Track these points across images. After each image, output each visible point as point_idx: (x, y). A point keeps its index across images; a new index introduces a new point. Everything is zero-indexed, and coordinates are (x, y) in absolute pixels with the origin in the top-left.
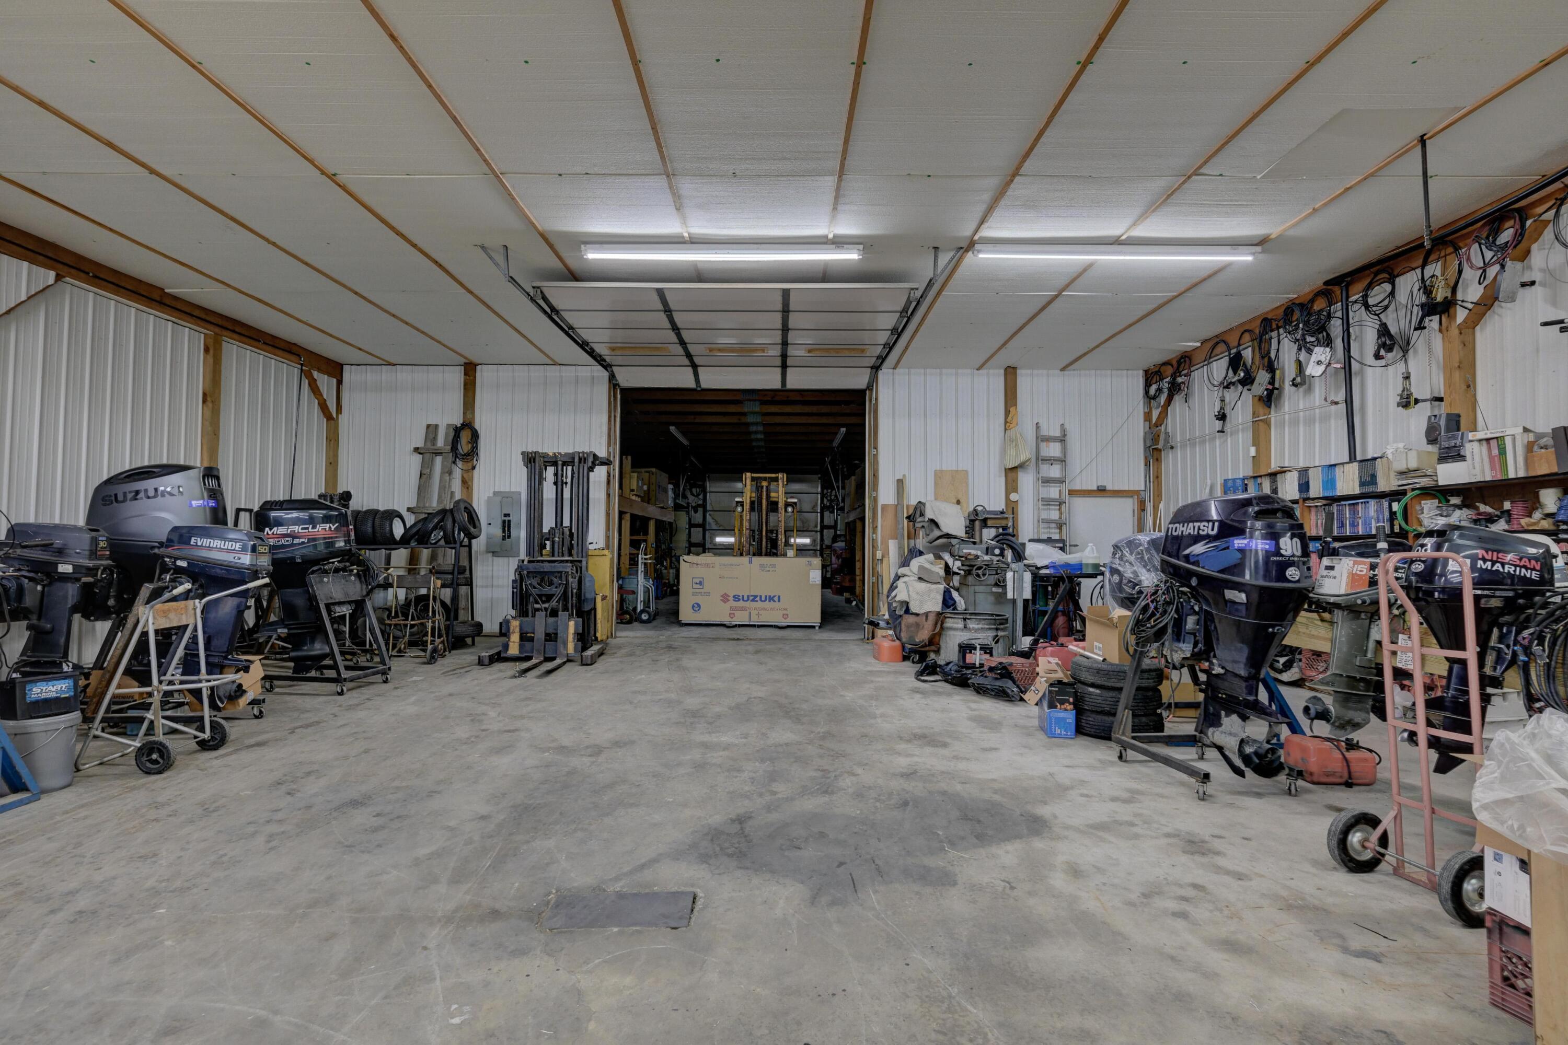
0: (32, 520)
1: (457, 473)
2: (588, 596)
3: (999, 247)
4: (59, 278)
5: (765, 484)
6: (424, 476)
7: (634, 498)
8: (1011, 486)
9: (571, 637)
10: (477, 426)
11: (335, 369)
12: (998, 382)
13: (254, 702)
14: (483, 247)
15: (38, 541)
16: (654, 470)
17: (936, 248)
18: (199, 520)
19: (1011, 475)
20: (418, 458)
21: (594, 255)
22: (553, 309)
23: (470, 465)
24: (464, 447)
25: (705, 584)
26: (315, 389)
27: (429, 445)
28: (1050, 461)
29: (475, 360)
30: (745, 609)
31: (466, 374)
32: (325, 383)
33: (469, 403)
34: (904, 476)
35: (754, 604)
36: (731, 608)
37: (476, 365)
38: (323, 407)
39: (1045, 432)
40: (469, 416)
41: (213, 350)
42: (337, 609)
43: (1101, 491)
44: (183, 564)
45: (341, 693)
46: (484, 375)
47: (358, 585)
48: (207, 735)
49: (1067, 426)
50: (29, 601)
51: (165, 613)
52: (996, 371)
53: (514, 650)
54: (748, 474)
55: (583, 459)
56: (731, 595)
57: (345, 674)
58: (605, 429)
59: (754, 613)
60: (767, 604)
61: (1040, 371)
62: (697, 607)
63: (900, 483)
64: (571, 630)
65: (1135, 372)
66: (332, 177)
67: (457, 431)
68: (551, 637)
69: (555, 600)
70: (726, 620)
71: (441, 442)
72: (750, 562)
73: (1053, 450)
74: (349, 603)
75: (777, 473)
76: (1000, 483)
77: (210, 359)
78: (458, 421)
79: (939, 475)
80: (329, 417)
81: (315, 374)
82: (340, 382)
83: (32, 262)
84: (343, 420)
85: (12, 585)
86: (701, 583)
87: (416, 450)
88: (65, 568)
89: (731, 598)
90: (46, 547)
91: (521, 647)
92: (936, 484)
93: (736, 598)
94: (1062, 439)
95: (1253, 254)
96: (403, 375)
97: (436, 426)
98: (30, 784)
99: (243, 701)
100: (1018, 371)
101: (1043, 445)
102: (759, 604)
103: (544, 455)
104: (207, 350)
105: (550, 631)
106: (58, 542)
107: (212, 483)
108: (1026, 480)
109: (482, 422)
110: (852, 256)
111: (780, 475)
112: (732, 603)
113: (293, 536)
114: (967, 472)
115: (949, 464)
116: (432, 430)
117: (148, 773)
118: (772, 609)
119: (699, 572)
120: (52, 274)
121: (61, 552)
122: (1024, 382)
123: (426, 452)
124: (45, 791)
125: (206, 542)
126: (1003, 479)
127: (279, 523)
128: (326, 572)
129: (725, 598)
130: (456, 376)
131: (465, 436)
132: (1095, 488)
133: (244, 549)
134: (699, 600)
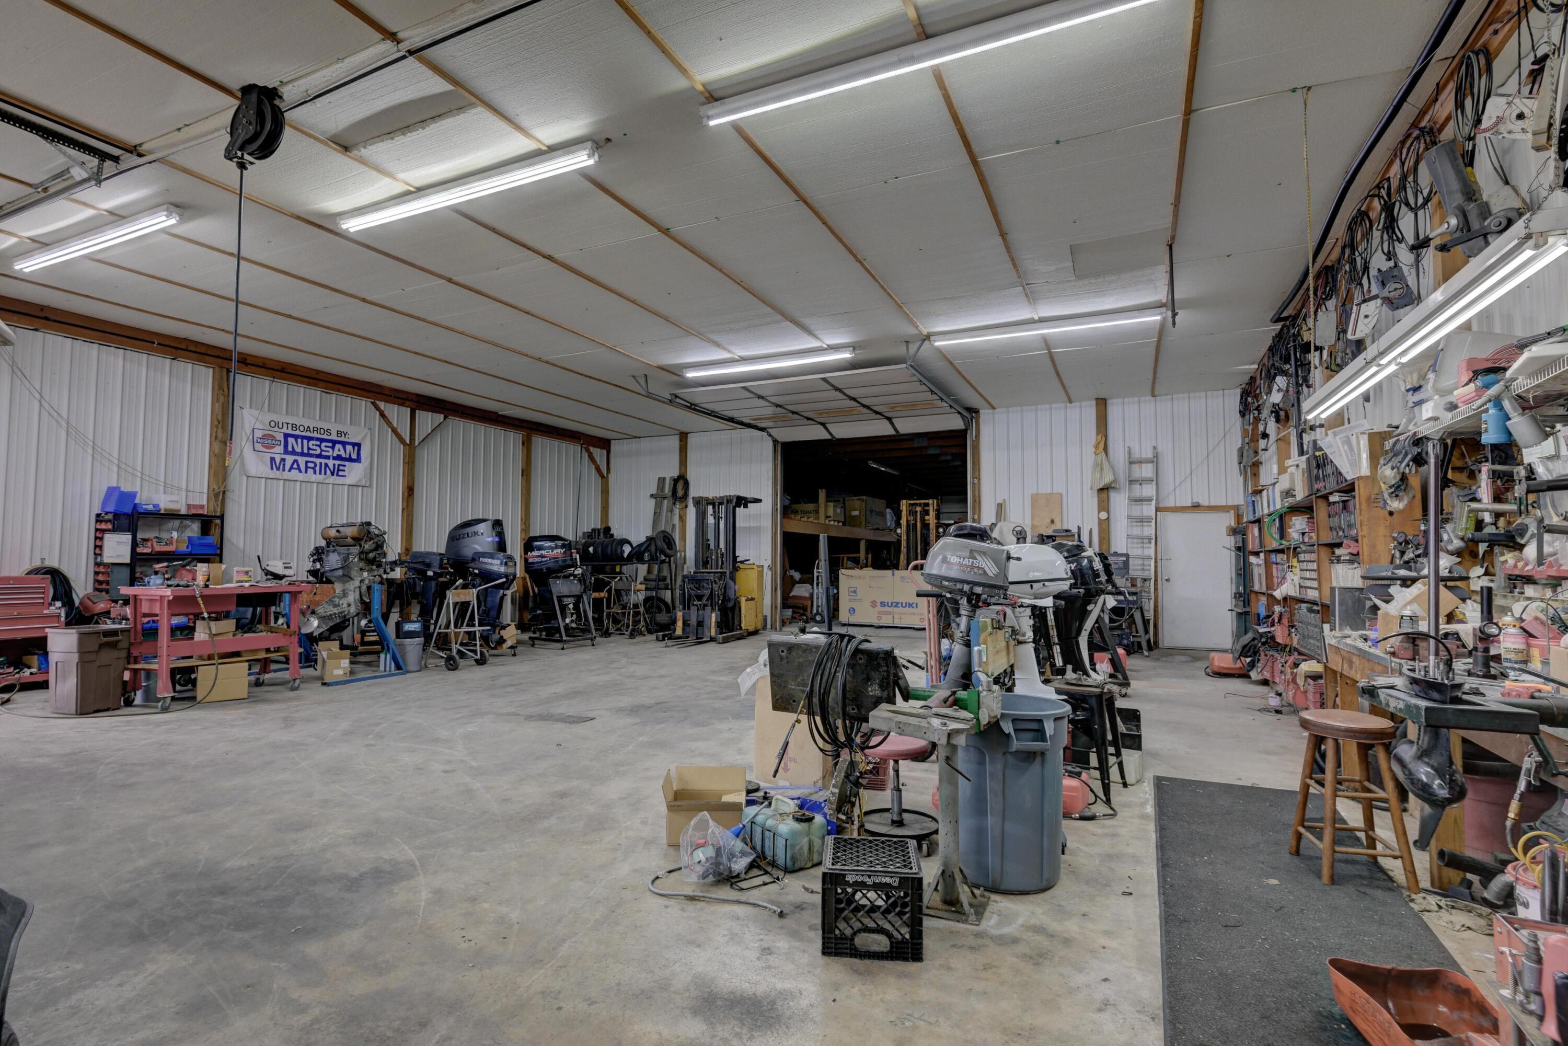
0: (423, 550)
1: (677, 512)
2: (732, 596)
3: (948, 336)
4: (445, 417)
5: (919, 509)
6: (657, 514)
7: (832, 523)
8: (1104, 506)
9: (713, 625)
10: (688, 478)
11: (605, 444)
12: (1090, 412)
13: (511, 647)
14: (634, 377)
15: (420, 560)
16: (864, 497)
17: (907, 342)
18: (489, 549)
19: (1104, 495)
20: (653, 501)
21: (691, 375)
22: (692, 404)
23: (684, 505)
24: (680, 493)
25: (858, 592)
26: (592, 458)
27: (660, 492)
28: (1141, 482)
29: (685, 429)
30: (890, 613)
31: (681, 441)
32: (598, 453)
33: (683, 462)
34: (1004, 500)
35: (896, 610)
36: (879, 612)
37: (687, 434)
38: (598, 469)
39: (1136, 455)
40: (683, 470)
41: (527, 444)
42: (565, 599)
43: (1196, 507)
44: (476, 571)
45: (563, 649)
46: (692, 440)
47: (579, 586)
48: (478, 657)
49: (1159, 449)
50: (418, 589)
51: (458, 595)
52: (1088, 403)
53: (679, 632)
54: (904, 501)
55: (729, 501)
56: (879, 601)
57: (564, 638)
58: (771, 474)
59: (896, 617)
60: (907, 610)
61: (1131, 399)
62: (852, 611)
63: (1000, 507)
64: (713, 620)
65: (1232, 391)
66: (539, 359)
67: (676, 481)
68: (700, 624)
69: (705, 599)
70: (875, 622)
71: (667, 489)
72: (893, 575)
73: (1147, 471)
74: (573, 596)
75: (928, 499)
76: (1092, 501)
77: (525, 450)
78: (676, 474)
79: (1035, 498)
80: (602, 476)
81: (592, 449)
82: (608, 453)
83: (433, 412)
84: (612, 477)
85: (411, 581)
86: (855, 592)
87: (652, 496)
88: (430, 573)
89: (879, 604)
90: (423, 563)
91: (684, 630)
92: (1033, 507)
93: (883, 604)
94: (1155, 460)
95: (1161, 314)
96: (644, 444)
97: (664, 479)
98: (403, 667)
99: (505, 646)
100: (1109, 402)
101: (1135, 467)
102: (900, 609)
103: (707, 499)
104: (523, 444)
105: (700, 619)
106: (427, 560)
107: (498, 529)
108: (1119, 501)
109: (691, 476)
110: (846, 355)
111: (930, 501)
112: (879, 608)
113: (542, 556)
114: (1061, 495)
115: (1045, 489)
116: (662, 481)
117: (449, 669)
118: (911, 614)
119: (854, 583)
120: (442, 416)
121: (429, 566)
122: (1115, 411)
123: (658, 497)
124: (408, 672)
125: (489, 561)
126: (1096, 500)
127: (540, 548)
128: (558, 578)
129: (874, 604)
130: (675, 442)
131: (680, 486)
132: (1190, 505)
133: (501, 564)
134: (853, 605)
